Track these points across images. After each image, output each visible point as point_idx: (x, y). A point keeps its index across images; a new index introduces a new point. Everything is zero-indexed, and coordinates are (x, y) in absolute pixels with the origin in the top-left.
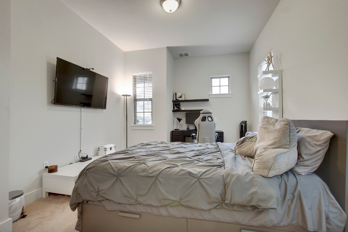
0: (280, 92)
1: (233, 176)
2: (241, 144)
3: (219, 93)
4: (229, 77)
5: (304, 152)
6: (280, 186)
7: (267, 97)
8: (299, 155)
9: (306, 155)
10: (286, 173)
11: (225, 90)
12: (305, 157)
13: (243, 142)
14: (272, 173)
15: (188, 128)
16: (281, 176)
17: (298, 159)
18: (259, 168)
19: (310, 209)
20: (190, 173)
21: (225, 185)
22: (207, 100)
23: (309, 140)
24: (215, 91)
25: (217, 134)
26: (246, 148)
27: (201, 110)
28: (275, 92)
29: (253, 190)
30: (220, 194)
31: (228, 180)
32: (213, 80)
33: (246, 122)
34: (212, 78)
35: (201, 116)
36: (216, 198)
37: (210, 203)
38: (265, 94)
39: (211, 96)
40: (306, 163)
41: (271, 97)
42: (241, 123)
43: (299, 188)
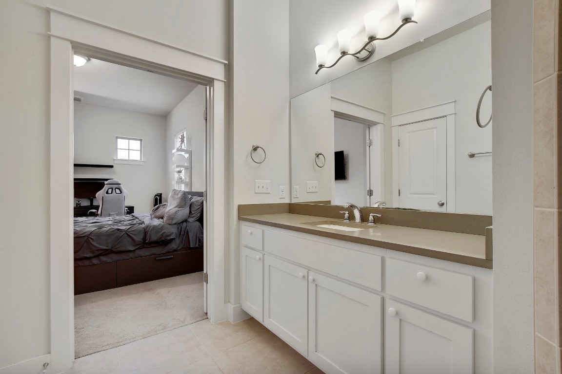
0: (189, 169)
1: (151, 226)
2: (156, 210)
3: (128, 159)
4: (141, 140)
5: (193, 209)
6: (178, 228)
7: (180, 172)
8: (190, 212)
9: (193, 211)
10: (183, 222)
11: (136, 156)
12: (193, 212)
13: (157, 209)
14: (174, 222)
15: (79, 204)
16: (179, 223)
17: (190, 214)
18: (167, 220)
19: (193, 237)
20: (118, 230)
21: (145, 232)
22: (112, 167)
23: (195, 203)
24: (122, 155)
25: (127, 209)
26: (159, 213)
27: (107, 180)
28: (186, 168)
29: (163, 231)
30: (142, 239)
31: (148, 229)
32: (119, 140)
33: (161, 194)
34: (117, 138)
35: (106, 188)
36: (140, 241)
37: (134, 246)
38: (178, 169)
39: (115, 162)
40: (193, 215)
41: (183, 171)
42: (156, 196)
43: (187, 228)
